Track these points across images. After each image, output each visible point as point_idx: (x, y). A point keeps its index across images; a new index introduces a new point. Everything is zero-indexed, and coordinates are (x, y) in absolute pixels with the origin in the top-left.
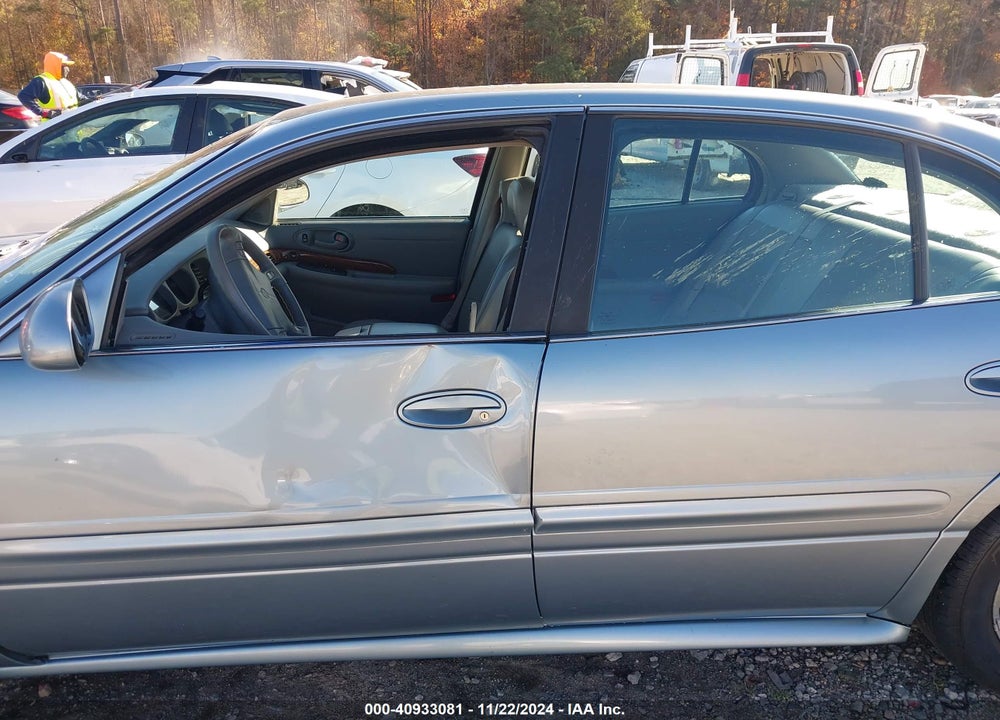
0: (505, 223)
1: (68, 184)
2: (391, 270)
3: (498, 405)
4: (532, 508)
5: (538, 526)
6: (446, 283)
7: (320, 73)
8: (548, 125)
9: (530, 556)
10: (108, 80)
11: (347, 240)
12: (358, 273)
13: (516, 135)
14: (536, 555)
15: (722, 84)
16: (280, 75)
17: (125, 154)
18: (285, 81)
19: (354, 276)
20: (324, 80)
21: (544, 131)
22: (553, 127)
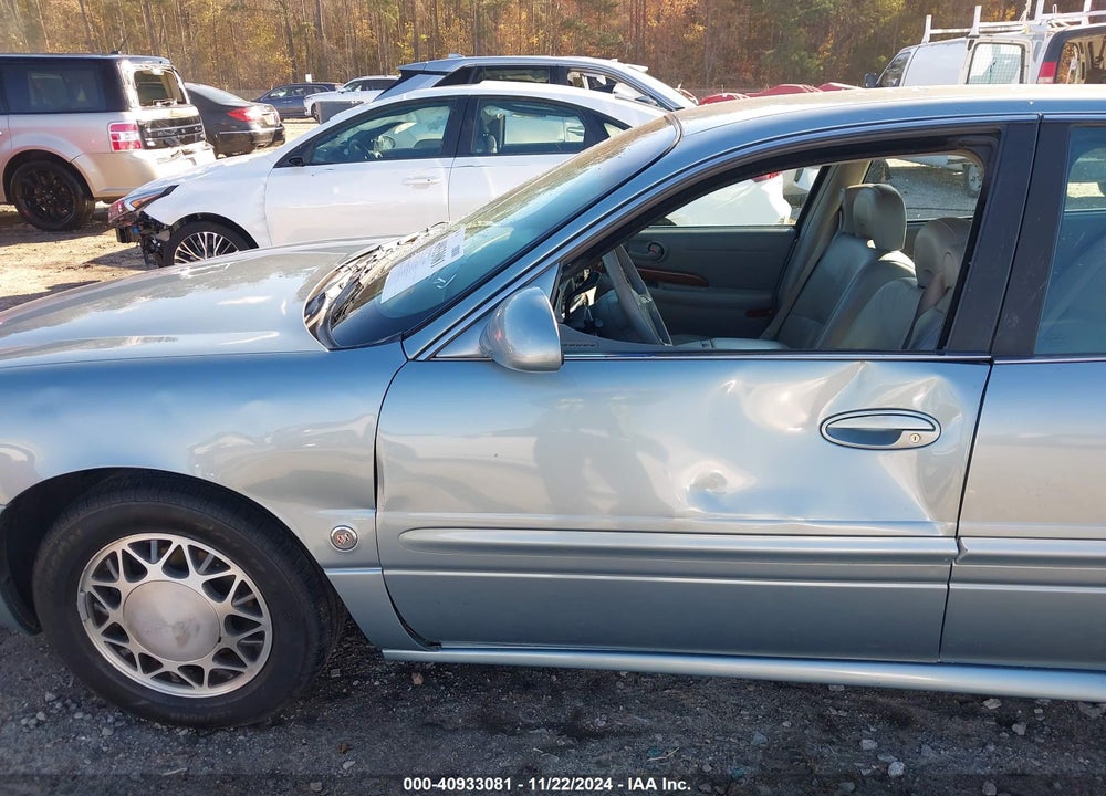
0: (844, 233)
1: (336, 190)
2: (703, 283)
3: (931, 427)
4: (957, 537)
5: (961, 557)
6: (765, 297)
7: (568, 70)
8: (998, 134)
9: (945, 586)
10: (309, 78)
11: (662, 251)
12: (668, 285)
13: (960, 144)
14: (952, 586)
15: (1021, 82)
16: (526, 72)
17: (379, 159)
18: (529, 78)
19: (664, 288)
20: (570, 77)
21: (993, 141)
22: (1003, 136)
